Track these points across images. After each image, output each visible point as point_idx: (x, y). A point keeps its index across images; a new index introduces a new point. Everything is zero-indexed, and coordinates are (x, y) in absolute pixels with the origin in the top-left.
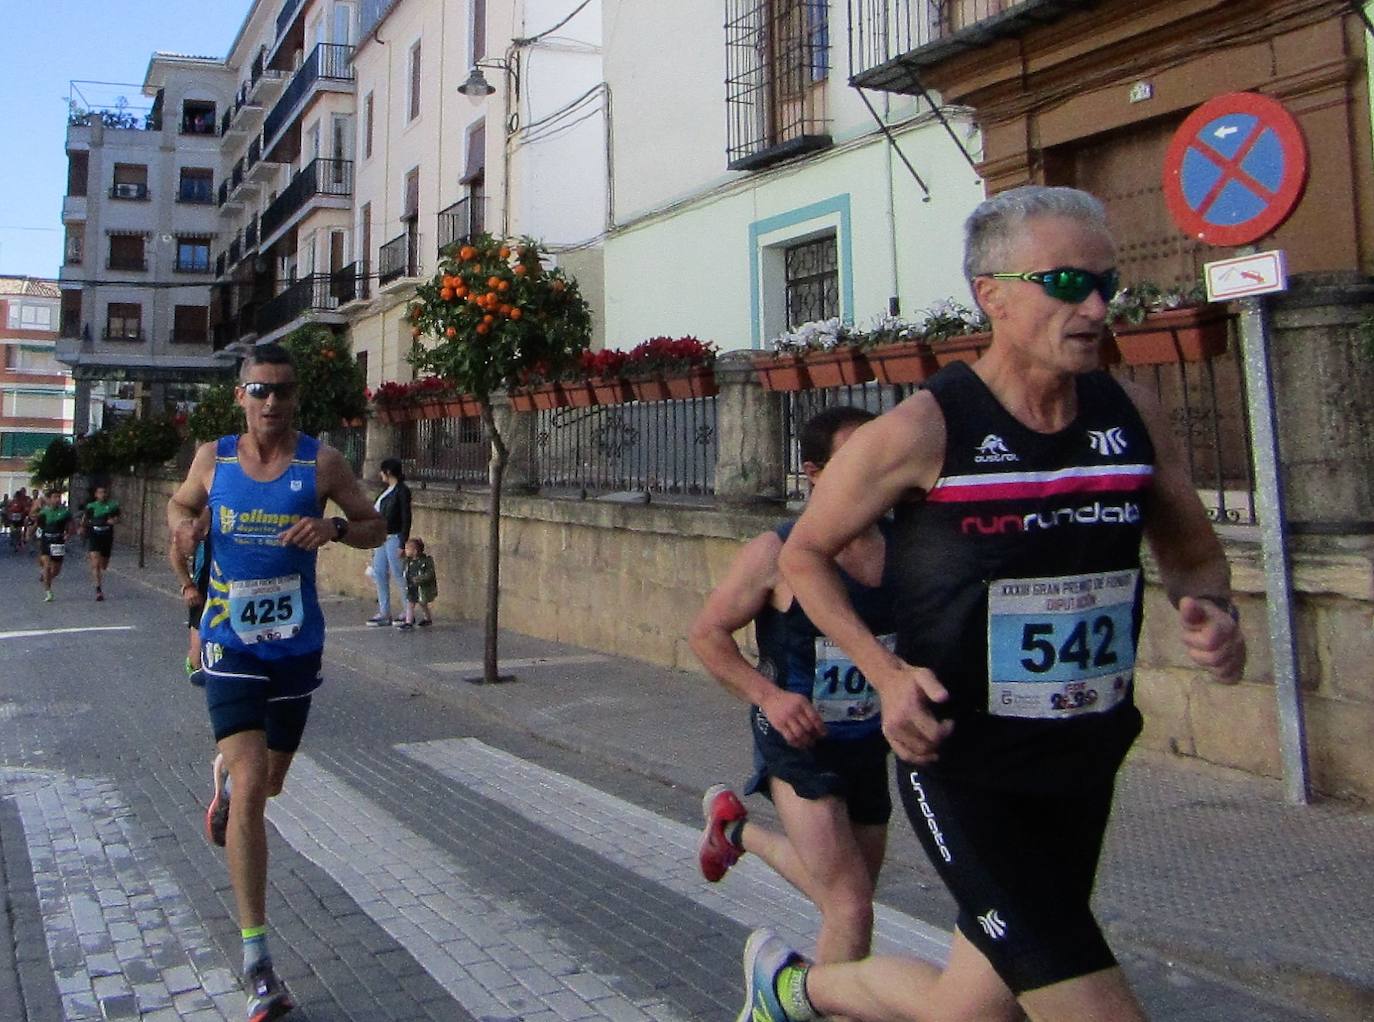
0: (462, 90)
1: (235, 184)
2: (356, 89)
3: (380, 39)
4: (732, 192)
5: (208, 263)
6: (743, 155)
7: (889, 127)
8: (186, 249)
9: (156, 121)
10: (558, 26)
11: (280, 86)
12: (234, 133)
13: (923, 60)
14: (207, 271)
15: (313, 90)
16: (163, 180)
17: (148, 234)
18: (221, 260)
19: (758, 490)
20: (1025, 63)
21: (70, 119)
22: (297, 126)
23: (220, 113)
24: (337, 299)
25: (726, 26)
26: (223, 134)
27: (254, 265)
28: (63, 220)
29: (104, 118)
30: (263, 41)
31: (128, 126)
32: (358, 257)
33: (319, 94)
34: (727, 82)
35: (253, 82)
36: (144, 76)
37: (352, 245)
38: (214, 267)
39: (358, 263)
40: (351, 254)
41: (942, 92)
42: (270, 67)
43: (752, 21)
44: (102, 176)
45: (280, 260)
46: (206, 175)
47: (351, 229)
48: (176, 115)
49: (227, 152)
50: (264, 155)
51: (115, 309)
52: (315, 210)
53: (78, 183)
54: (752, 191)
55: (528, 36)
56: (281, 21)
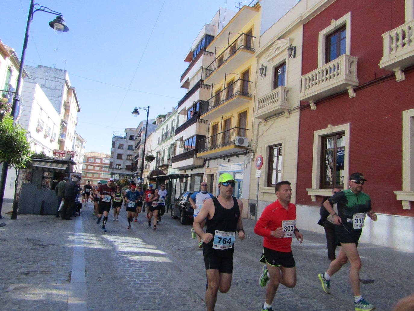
3: (148, 138)
8: (128, 157)
9: (125, 138)
14: (131, 160)
16: (126, 146)
17: (123, 154)
18: (133, 159)
21: (113, 137)
22: (139, 147)
23: (135, 137)
28: (111, 150)
29: (118, 137)
31: (121, 138)
33: (141, 145)
36: (125, 131)
44: (117, 145)
46: (132, 146)
48: (129, 137)
49: (135, 143)
51: (117, 164)
52: (139, 159)
53: (113, 146)
55: (153, 149)
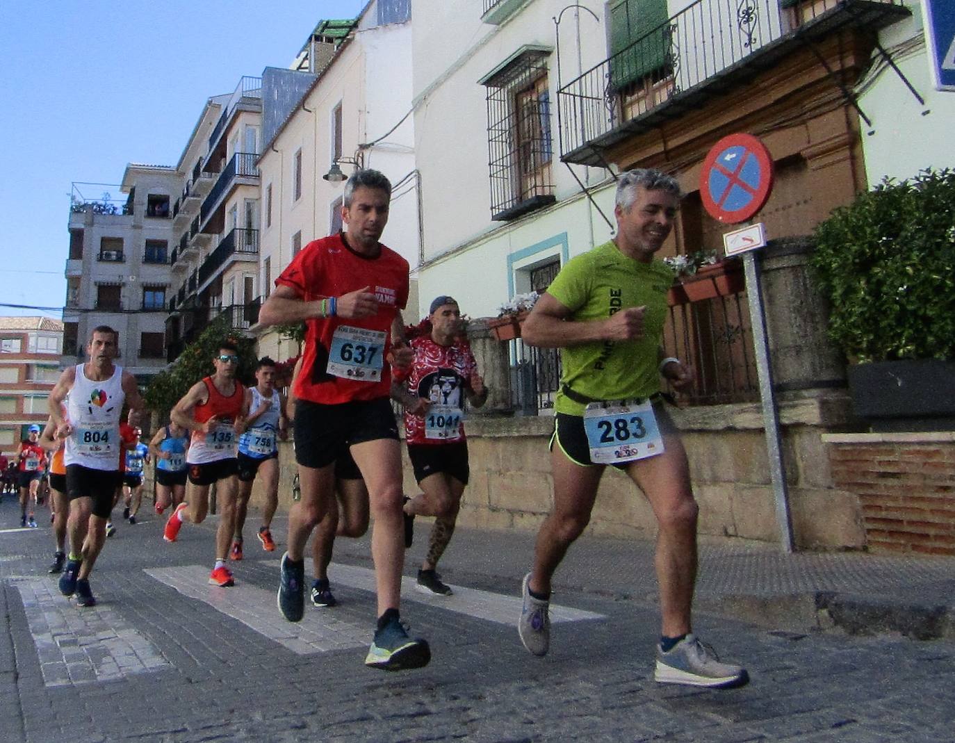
0: (326, 177)
1: (181, 251)
2: (261, 183)
3: (275, 148)
4: (496, 235)
5: (164, 304)
6: (501, 211)
7: (588, 189)
8: (149, 294)
9: (129, 209)
10: (387, 135)
11: (212, 184)
12: (182, 215)
13: (603, 144)
14: (162, 310)
15: (232, 183)
16: (134, 247)
17: (124, 285)
18: (173, 301)
19: (494, 404)
20: (665, 143)
21: (72, 209)
22: (222, 209)
23: (172, 203)
24: (248, 323)
25: (489, 129)
26: (174, 216)
27: (194, 302)
29: (95, 207)
30: (201, 155)
31: (111, 212)
32: (262, 293)
33: (236, 186)
34: (490, 164)
35: (194, 181)
36: (122, 180)
37: (258, 285)
38: (168, 307)
39: (262, 298)
40: (258, 292)
41: (618, 164)
42: (204, 170)
43: (505, 125)
44: (92, 246)
45: (211, 298)
46: (164, 244)
47: (258, 274)
48: (143, 204)
49: (176, 229)
50: (201, 229)
52: (234, 263)
53: (77, 249)
54: (507, 235)
55: (368, 143)
56: (212, 140)
